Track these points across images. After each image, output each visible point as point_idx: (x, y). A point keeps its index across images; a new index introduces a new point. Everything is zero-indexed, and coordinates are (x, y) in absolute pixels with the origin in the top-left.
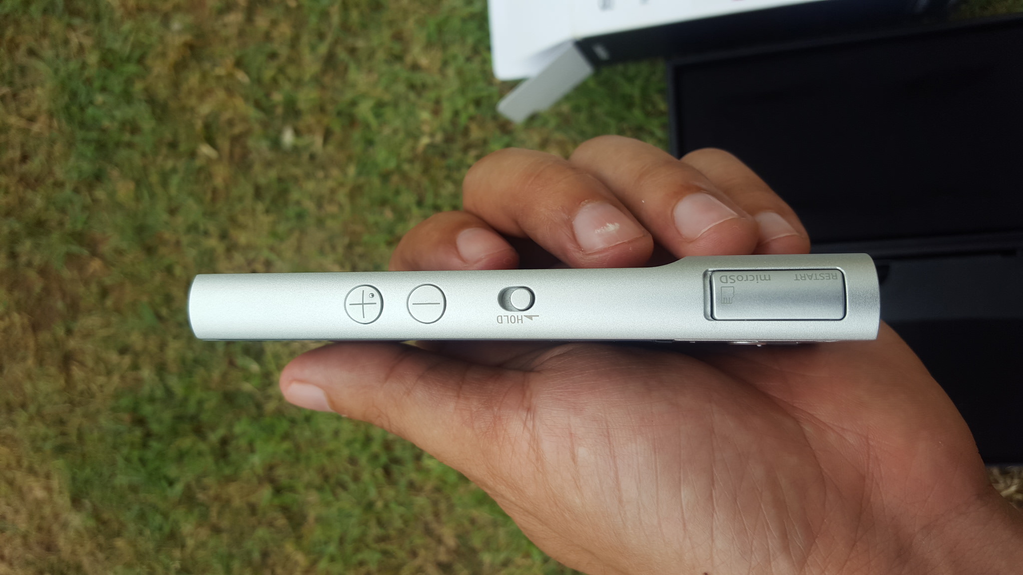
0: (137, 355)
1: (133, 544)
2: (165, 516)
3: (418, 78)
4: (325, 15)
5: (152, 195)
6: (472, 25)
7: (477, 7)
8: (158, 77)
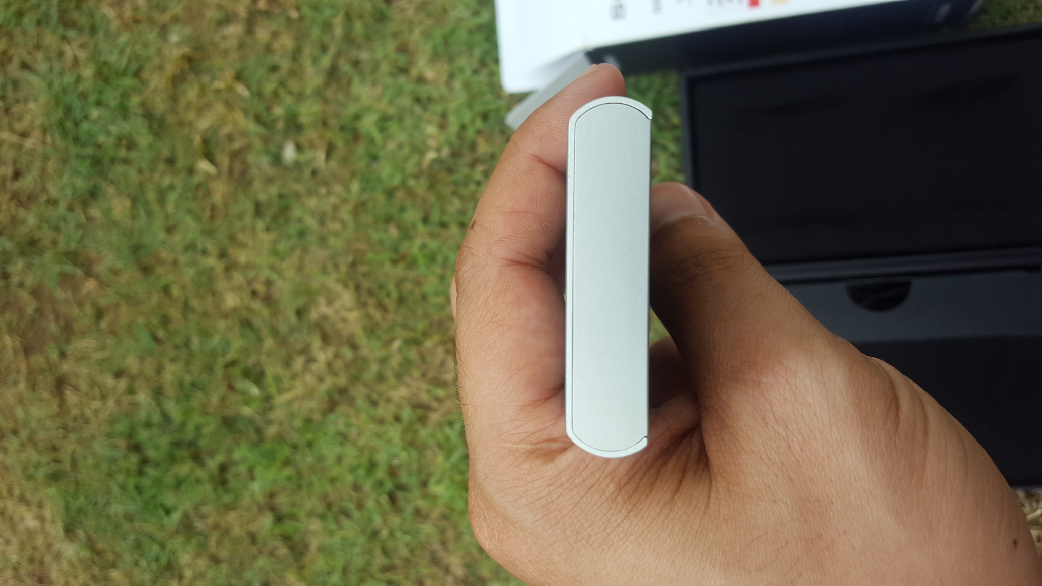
0: (133, 378)
1: (128, 575)
2: (162, 546)
3: (423, 91)
4: (327, 26)
5: (149, 213)
6: (479, 37)
7: (484, 18)
8: (155, 90)
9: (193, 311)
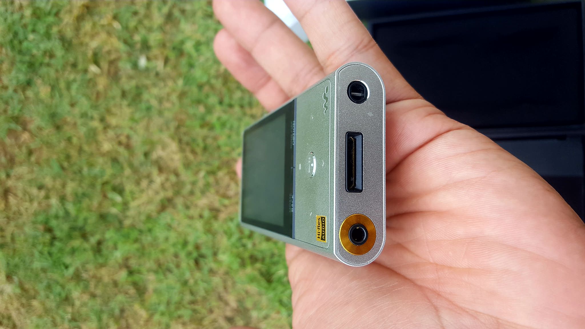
0: (48, 190)
1: (43, 303)
2: (63, 287)
5: (61, 96)
8: (67, 24)
9: (85, 152)
